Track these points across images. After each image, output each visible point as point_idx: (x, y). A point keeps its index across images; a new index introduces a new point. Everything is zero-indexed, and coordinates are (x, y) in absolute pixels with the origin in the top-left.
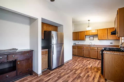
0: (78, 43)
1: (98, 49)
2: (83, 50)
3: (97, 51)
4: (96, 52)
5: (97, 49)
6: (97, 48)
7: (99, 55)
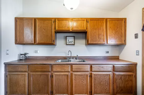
0: (36, 52)
1: (91, 70)
2: (52, 76)
3: (91, 76)
4: (88, 78)
5: (89, 70)
6: (89, 66)
7: (94, 85)
